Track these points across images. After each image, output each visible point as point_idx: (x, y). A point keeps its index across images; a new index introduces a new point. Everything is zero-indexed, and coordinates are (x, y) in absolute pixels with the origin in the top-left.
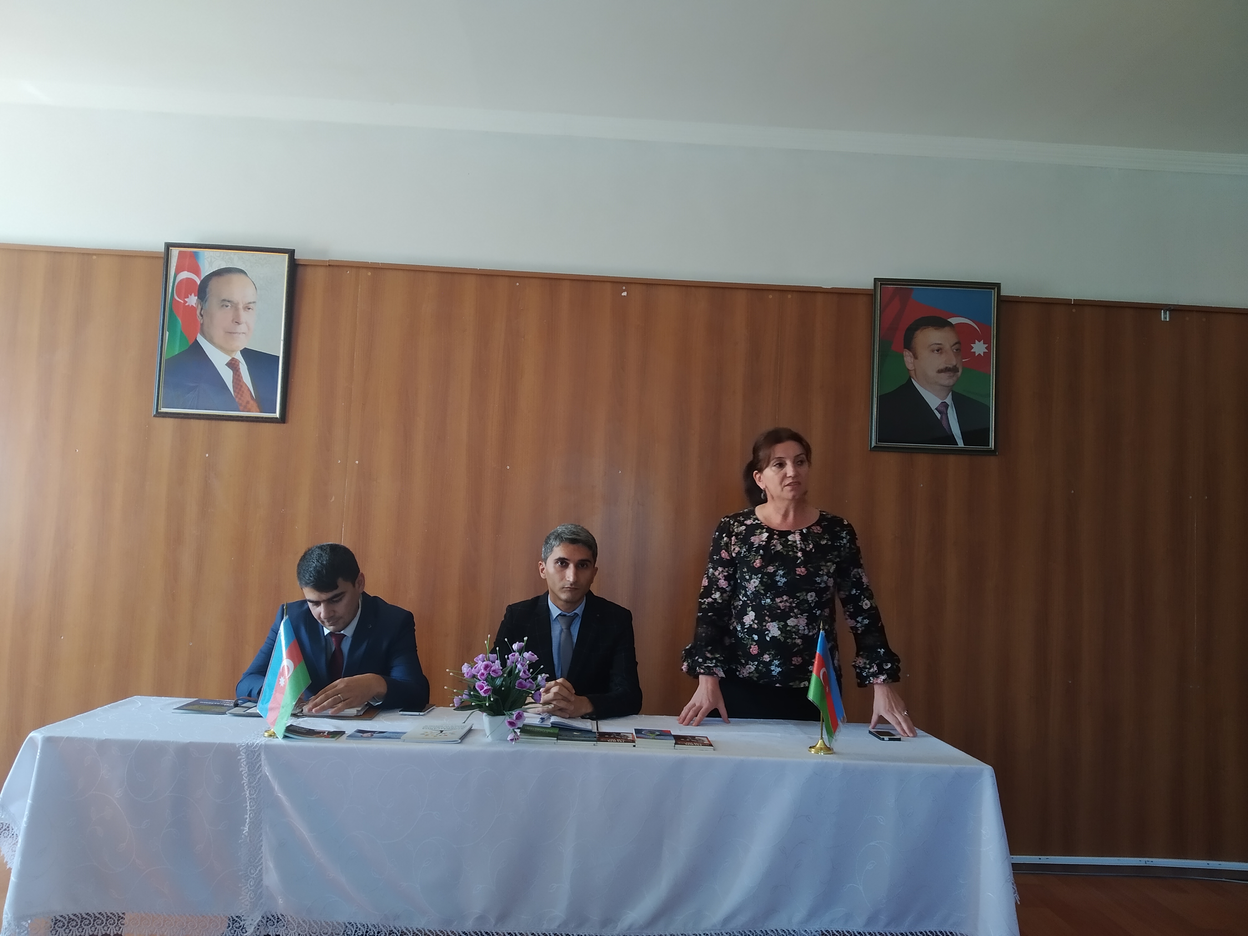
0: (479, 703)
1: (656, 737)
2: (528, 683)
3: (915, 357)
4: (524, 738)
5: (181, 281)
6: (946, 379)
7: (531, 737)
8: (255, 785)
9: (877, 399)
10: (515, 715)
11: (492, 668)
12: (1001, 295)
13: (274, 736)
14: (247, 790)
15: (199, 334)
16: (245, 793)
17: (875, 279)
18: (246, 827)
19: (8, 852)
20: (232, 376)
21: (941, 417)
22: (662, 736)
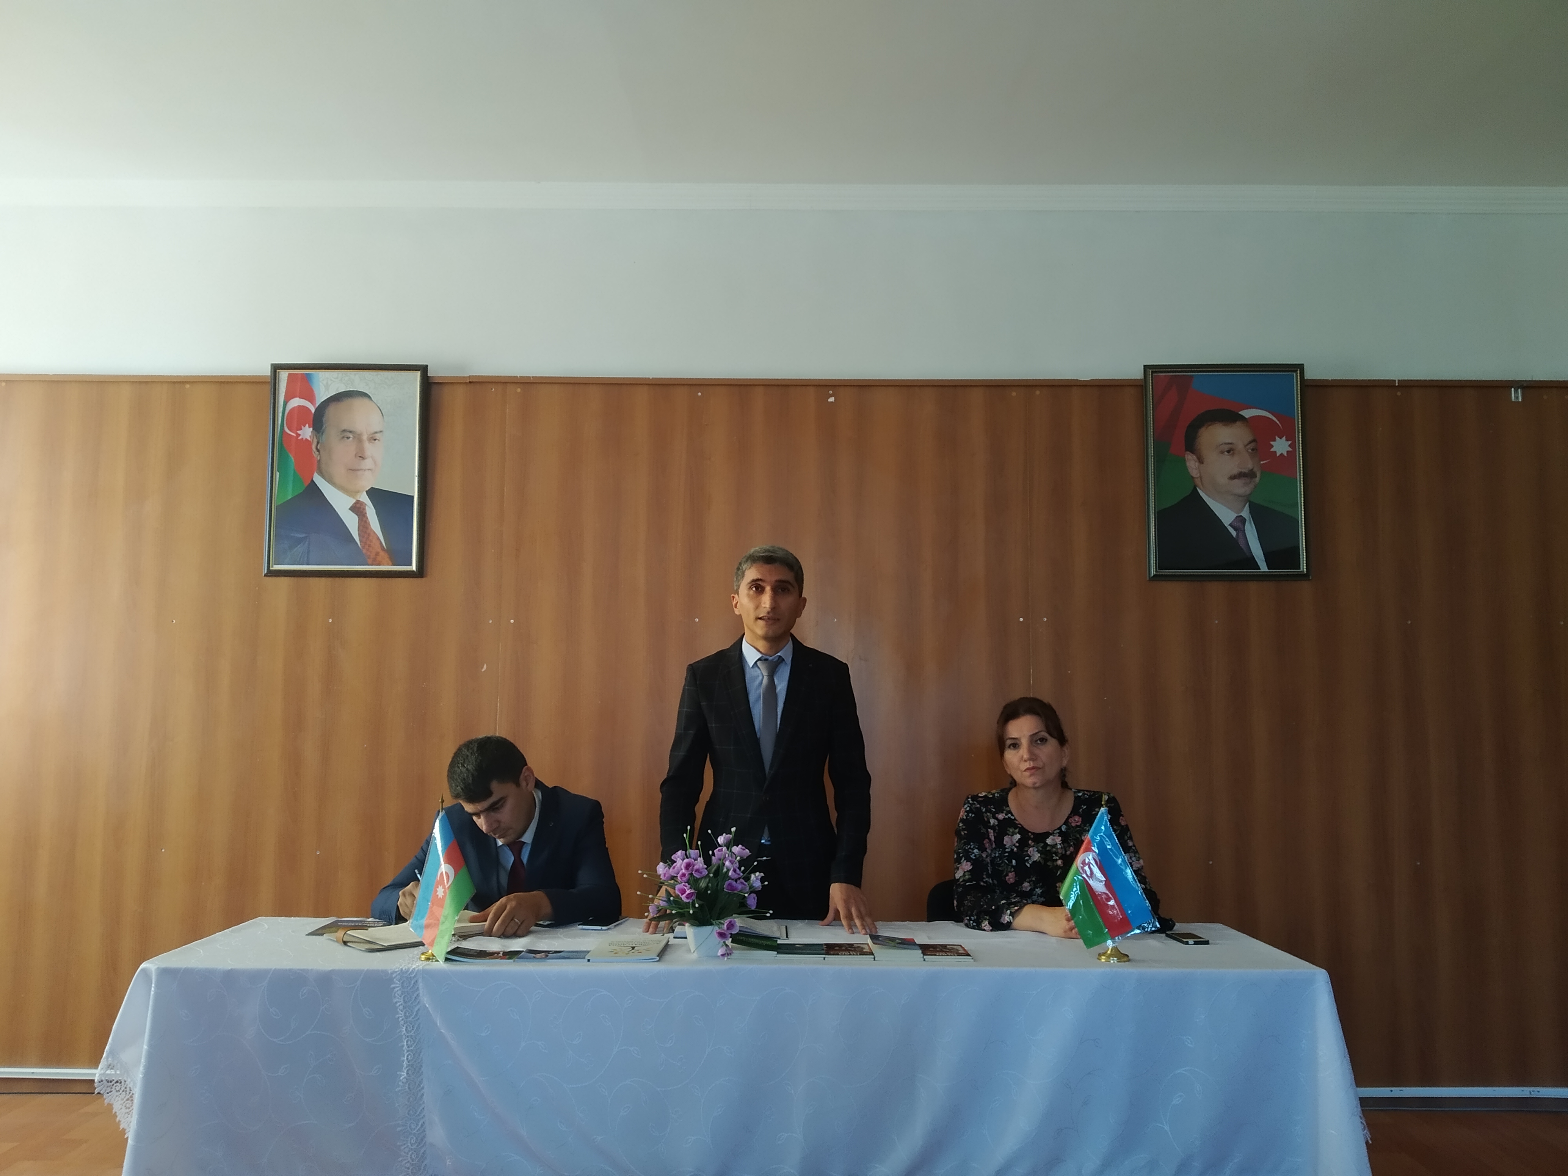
0: (680, 911)
1: (897, 947)
2: (739, 884)
3: (1201, 460)
4: (740, 952)
5: (292, 410)
6: (1241, 488)
8: (413, 1020)
9: (1155, 516)
10: (726, 925)
11: (696, 867)
12: (1305, 378)
13: (433, 959)
14: (403, 1026)
15: (316, 474)
16: (401, 1030)
17: (1145, 366)
18: (404, 1072)
19: (121, 1109)
20: (357, 522)
21: (1237, 535)
22: (905, 944)
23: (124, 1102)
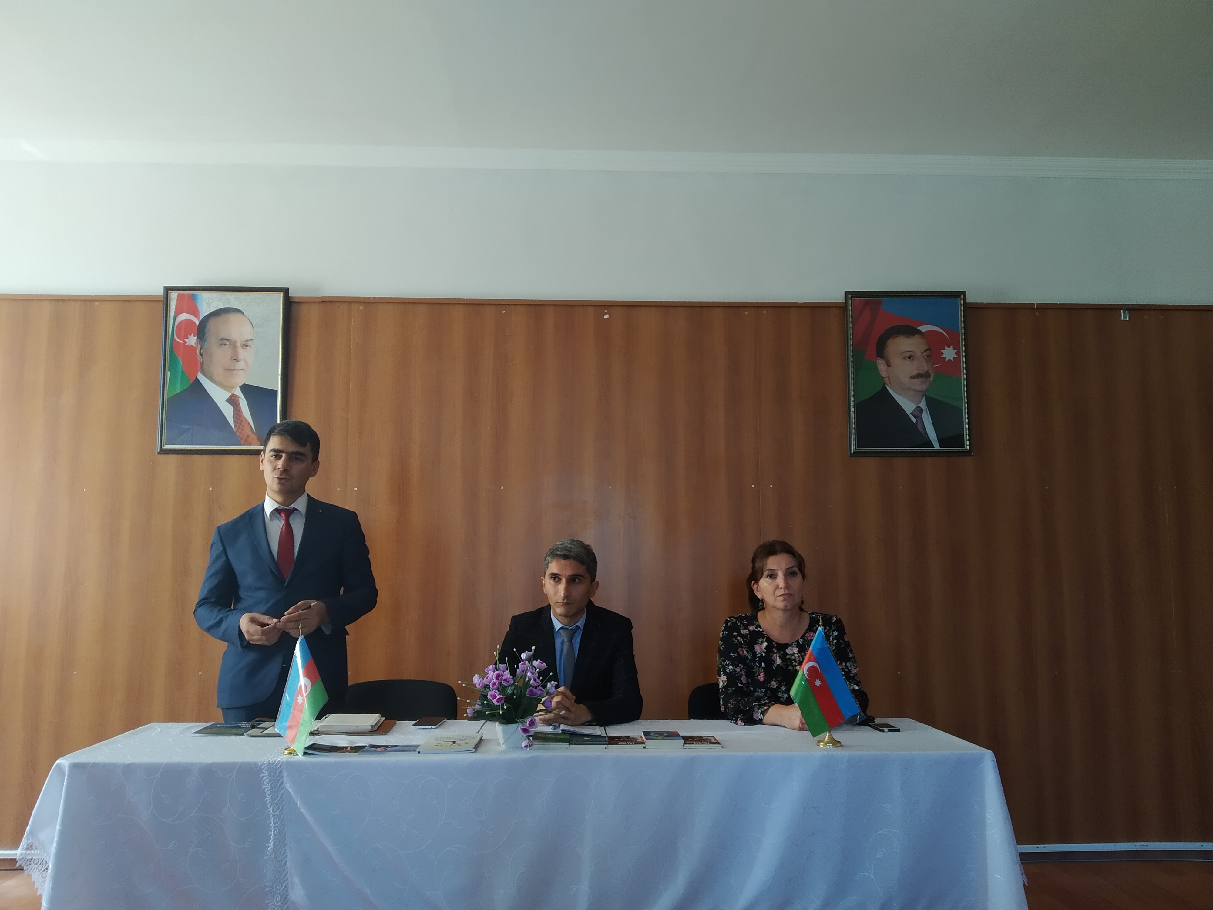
0: (491, 712)
1: (664, 738)
2: (538, 690)
3: (889, 365)
4: (537, 744)
5: (181, 322)
6: (919, 385)
7: (542, 743)
8: (278, 802)
9: (854, 406)
10: (528, 722)
11: (504, 678)
12: (967, 302)
13: (294, 753)
14: (271, 807)
15: (199, 373)
16: (269, 811)
17: (846, 292)
18: (271, 844)
19: (39, 878)
20: (232, 411)
21: (917, 421)
22: (671, 736)
23: (41, 873)
